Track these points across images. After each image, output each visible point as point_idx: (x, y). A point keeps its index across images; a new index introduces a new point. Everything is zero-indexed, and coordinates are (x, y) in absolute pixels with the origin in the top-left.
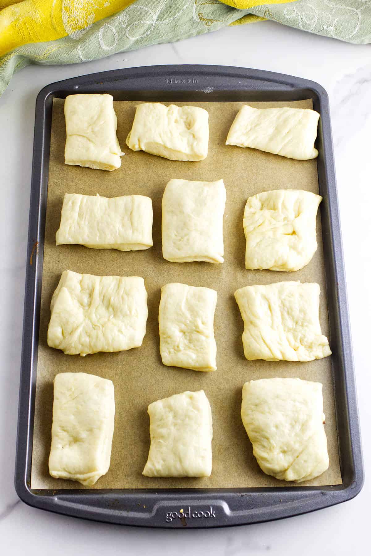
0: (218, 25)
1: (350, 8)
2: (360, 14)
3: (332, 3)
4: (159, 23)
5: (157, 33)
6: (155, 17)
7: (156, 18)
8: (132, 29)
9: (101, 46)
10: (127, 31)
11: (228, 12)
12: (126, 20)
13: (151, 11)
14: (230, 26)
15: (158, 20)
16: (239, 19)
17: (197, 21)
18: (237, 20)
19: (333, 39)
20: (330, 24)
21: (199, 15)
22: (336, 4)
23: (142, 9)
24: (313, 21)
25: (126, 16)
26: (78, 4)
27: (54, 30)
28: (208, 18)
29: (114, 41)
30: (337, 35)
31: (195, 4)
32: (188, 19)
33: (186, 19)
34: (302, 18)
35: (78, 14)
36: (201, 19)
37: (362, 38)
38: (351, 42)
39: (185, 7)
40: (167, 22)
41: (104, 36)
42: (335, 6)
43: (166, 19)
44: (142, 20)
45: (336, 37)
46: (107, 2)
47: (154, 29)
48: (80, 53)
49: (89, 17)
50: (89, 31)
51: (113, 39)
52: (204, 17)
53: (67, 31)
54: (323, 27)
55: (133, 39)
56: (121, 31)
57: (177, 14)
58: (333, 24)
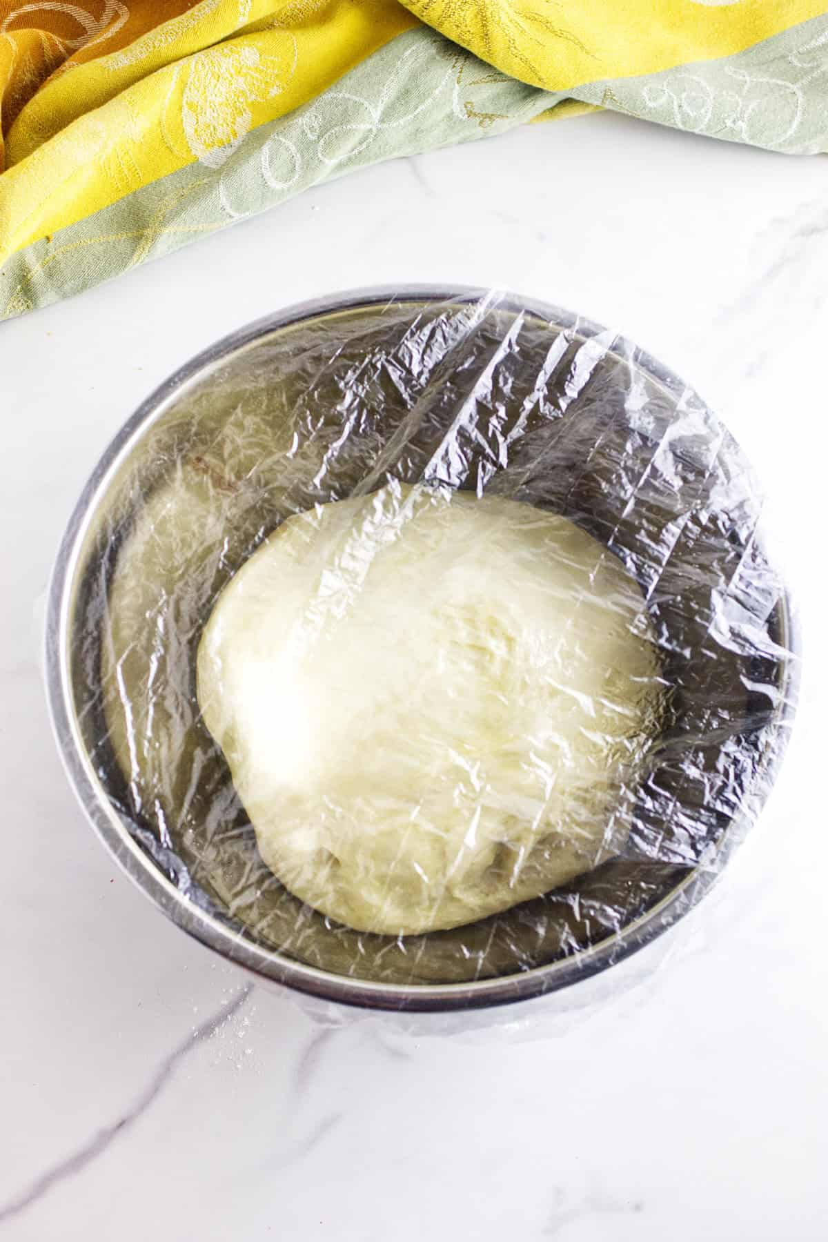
0: (501, 125)
1: (780, 82)
2: (799, 94)
3: (742, 71)
4: (385, 126)
5: (380, 148)
6: (376, 114)
7: (379, 117)
8: (328, 144)
9: (266, 183)
10: (320, 149)
11: (525, 98)
12: (316, 125)
13: (366, 104)
14: (530, 123)
15: (382, 121)
16: (548, 110)
17: (461, 120)
18: (545, 111)
19: (746, 146)
20: (739, 116)
21: (466, 107)
22: (750, 75)
23: (349, 99)
24: (703, 111)
25: (316, 117)
26: (214, 95)
27: (168, 151)
28: (484, 112)
29: (293, 170)
30: (752, 138)
31: (456, 85)
32: (443, 115)
33: (439, 115)
34: (680, 106)
35: (216, 115)
36: (470, 114)
37: (807, 143)
38: (782, 150)
39: (437, 92)
40: (402, 123)
41: (271, 162)
42: (748, 79)
43: (398, 119)
44: (348, 121)
45: (751, 143)
46: (275, 87)
47: (374, 140)
48: (223, 200)
49: (239, 120)
50: (239, 148)
51: (290, 166)
52: (476, 110)
53: (193, 152)
54: (724, 123)
55: (331, 163)
56: (308, 149)
57: (421, 107)
58: (746, 116)
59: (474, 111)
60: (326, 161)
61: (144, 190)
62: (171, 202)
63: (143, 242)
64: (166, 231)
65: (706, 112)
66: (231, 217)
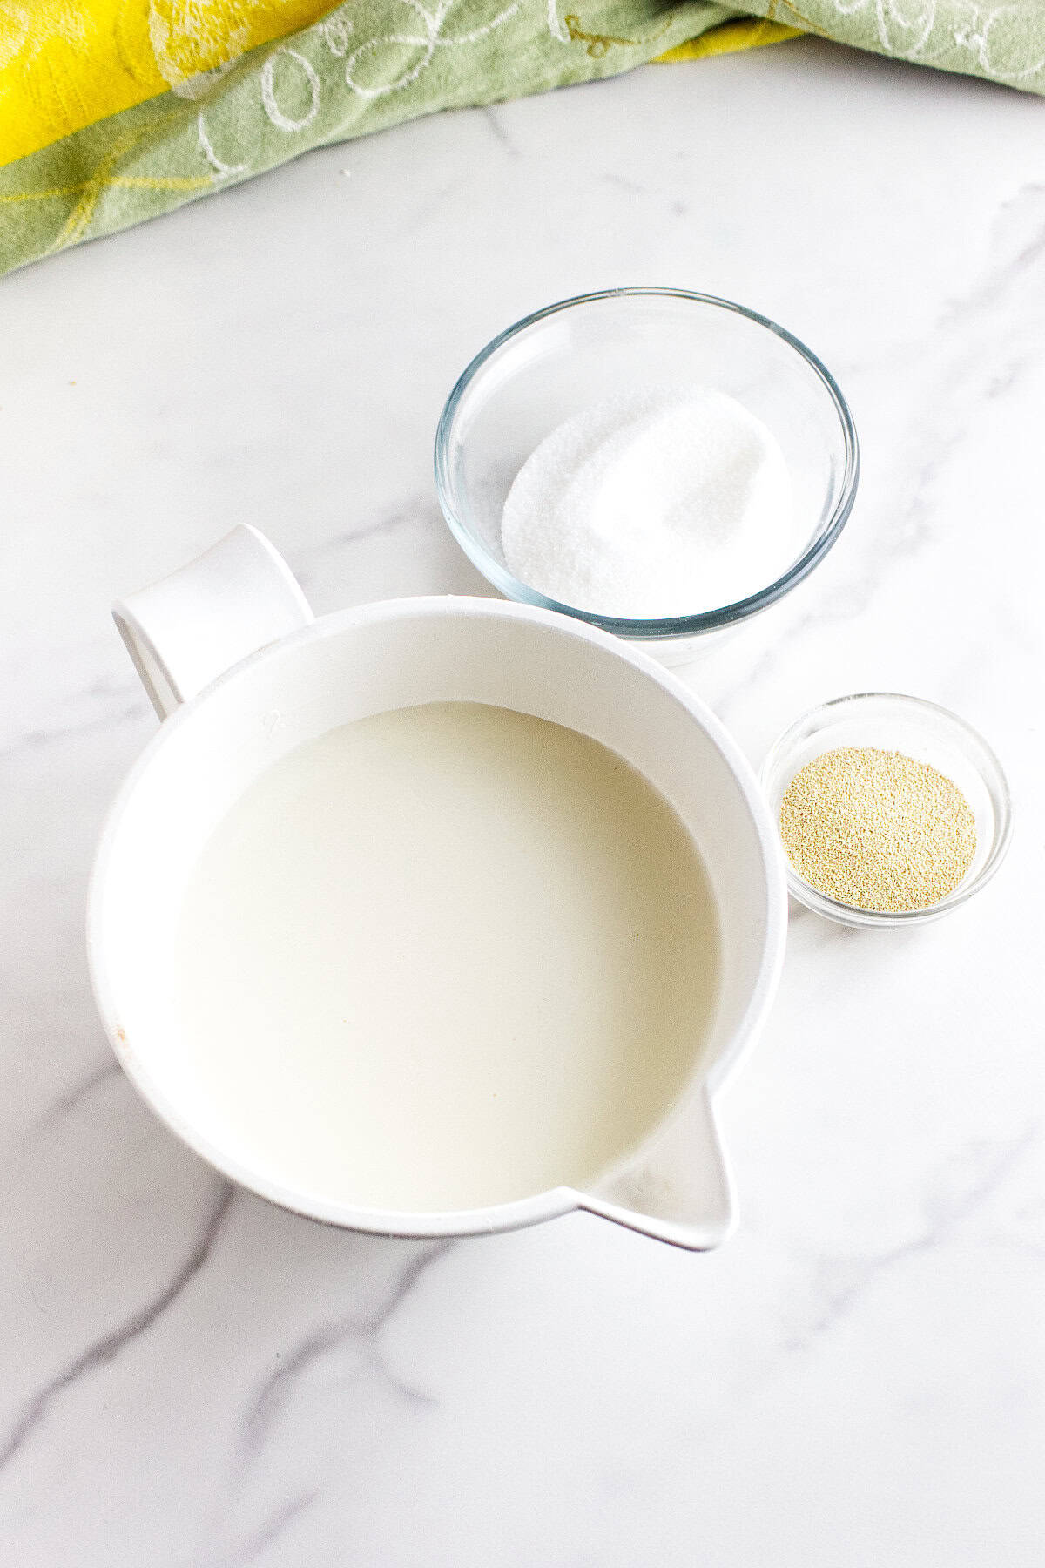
0: (623, 56)
4: (447, 42)
5: (439, 77)
6: (434, 23)
7: (437, 29)
8: (362, 63)
9: (269, 118)
10: (349, 70)
12: (344, 35)
13: (418, 7)
14: (664, 60)
15: (442, 34)
17: (560, 44)
18: (685, 42)
20: (974, 28)
21: (568, 23)
24: (920, 20)
25: (344, 23)
27: (126, 74)
28: (595, 33)
29: (308, 101)
30: (996, 62)
32: (534, 34)
33: (526, 33)
34: (886, 13)
35: (198, 24)
36: (575, 34)
40: (471, 40)
41: (276, 86)
43: (468, 29)
44: (392, 31)
47: (431, 62)
48: (204, 140)
49: (234, 35)
50: (231, 72)
51: (305, 95)
52: (584, 29)
53: (165, 77)
54: (952, 37)
55: (366, 94)
56: (330, 71)
57: (503, 17)
58: (985, 29)
59: (580, 30)
60: (359, 91)
61: (90, 129)
62: (127, 142)
63: (83, 200)
64: (120, 182)
65: (926, 22)
66: (216, 170)
